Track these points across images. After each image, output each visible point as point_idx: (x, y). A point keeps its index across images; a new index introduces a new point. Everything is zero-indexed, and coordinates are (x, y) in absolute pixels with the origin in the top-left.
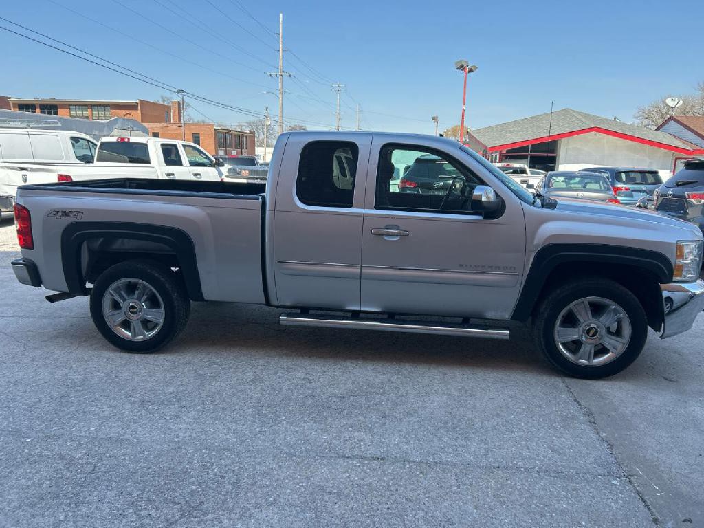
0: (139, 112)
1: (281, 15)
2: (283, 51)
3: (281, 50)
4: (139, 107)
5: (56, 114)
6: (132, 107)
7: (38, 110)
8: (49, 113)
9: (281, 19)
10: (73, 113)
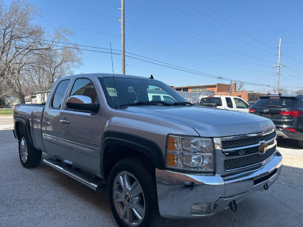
0: (217, 88)
1: (280, 39)
2: (281, 55)
3: (279, 55)
4: (217, 86)
5: (187, 91)
6: (214, 86)
7: (182, 90)
8: (185, 91)
9: (280, 41)
10: (193, 90)
